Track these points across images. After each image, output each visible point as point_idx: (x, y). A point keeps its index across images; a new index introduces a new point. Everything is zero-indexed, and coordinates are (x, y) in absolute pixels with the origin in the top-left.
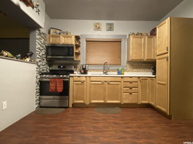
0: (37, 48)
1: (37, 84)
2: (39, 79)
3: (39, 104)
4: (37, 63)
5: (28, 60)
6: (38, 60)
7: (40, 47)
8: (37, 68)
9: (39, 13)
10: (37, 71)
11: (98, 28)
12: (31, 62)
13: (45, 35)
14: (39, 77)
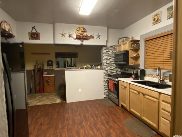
0: (104, 59)
1: (104, 82)
2: (107, 79)
3: (108, 95)
4: (104, 69)
5: (99, 67)
6: (105, 67)
7: (108, 58)
8: (104, 72)
9: (100, 37)
10: (104, 74)
11: (156, 21)
12: (101, 69)
13: (114, 47)
14: (107, 77)
